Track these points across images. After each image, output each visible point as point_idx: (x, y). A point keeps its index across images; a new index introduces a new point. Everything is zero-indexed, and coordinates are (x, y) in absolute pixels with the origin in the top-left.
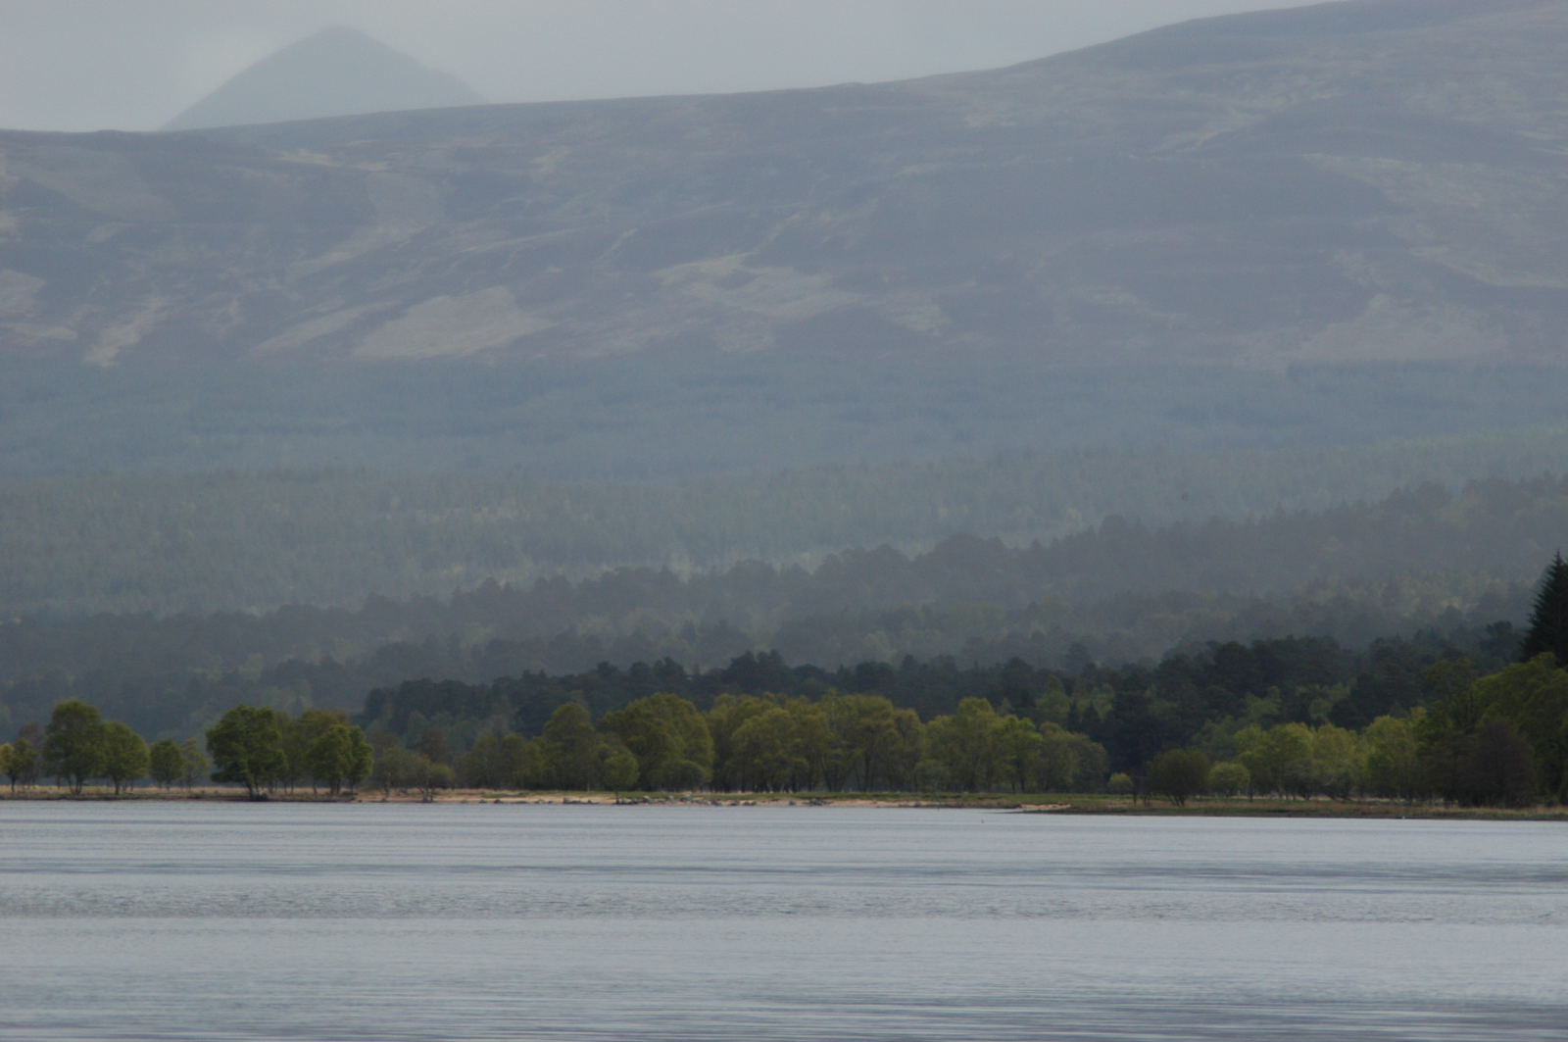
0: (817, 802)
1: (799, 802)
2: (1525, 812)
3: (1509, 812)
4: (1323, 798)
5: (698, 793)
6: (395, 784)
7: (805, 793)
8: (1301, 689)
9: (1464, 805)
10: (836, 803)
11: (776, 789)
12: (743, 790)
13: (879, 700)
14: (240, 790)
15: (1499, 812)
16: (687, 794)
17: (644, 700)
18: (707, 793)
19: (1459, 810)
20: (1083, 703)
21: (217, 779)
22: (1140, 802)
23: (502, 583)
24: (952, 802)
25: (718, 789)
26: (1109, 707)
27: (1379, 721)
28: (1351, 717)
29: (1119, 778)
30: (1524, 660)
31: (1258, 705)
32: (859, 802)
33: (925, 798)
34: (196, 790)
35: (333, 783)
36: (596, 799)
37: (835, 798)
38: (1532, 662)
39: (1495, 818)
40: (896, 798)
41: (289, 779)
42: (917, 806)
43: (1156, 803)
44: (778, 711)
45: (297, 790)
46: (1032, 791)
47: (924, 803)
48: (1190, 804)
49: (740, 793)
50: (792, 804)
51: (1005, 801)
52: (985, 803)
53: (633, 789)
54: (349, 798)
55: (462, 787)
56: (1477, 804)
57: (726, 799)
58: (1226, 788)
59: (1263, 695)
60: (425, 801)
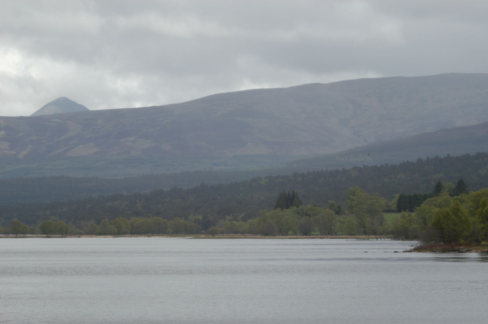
3: (272, 237)
6: (73, 234)
7: (147, 235)
11: (142, 234)
12: (136, 234)
14: (45, 235)
15: (270, 237)
16: (126, 235)
18: (129, 235)
19: (264, 237)
20: (197, 217)
21: (41, 234)
22: (207, 236)
24: (173, 236)
25: (132, 234)
26: (202, 218)
29: (203, 231)
30: (275, 210)
32: (156, 237)
33: (168, 236)
35: (62, 234)
36: (109, 237)
40: (163, 236)
43: (210, 236)
45: (56, 235)
46: (188, 234)
48: (216, 236)
50: (145, 237)
51: (183, 236)
52: (179, 236)
53: (116, 235)
55: (85, 234)
57: (133, 236)
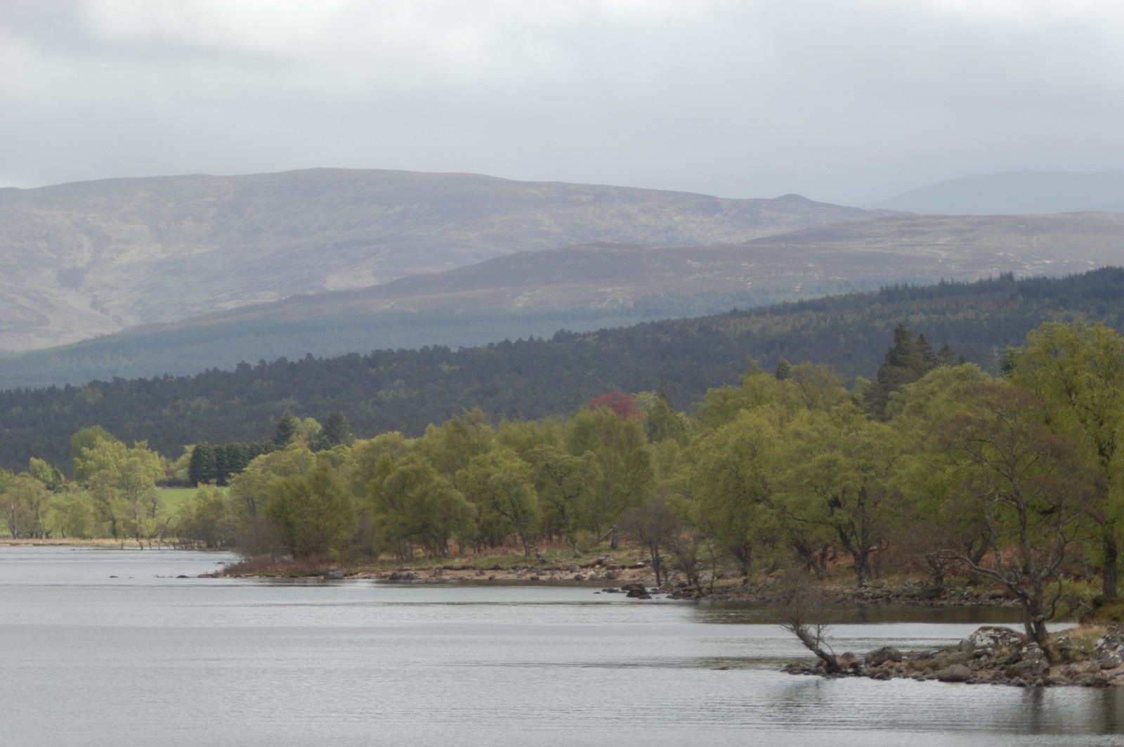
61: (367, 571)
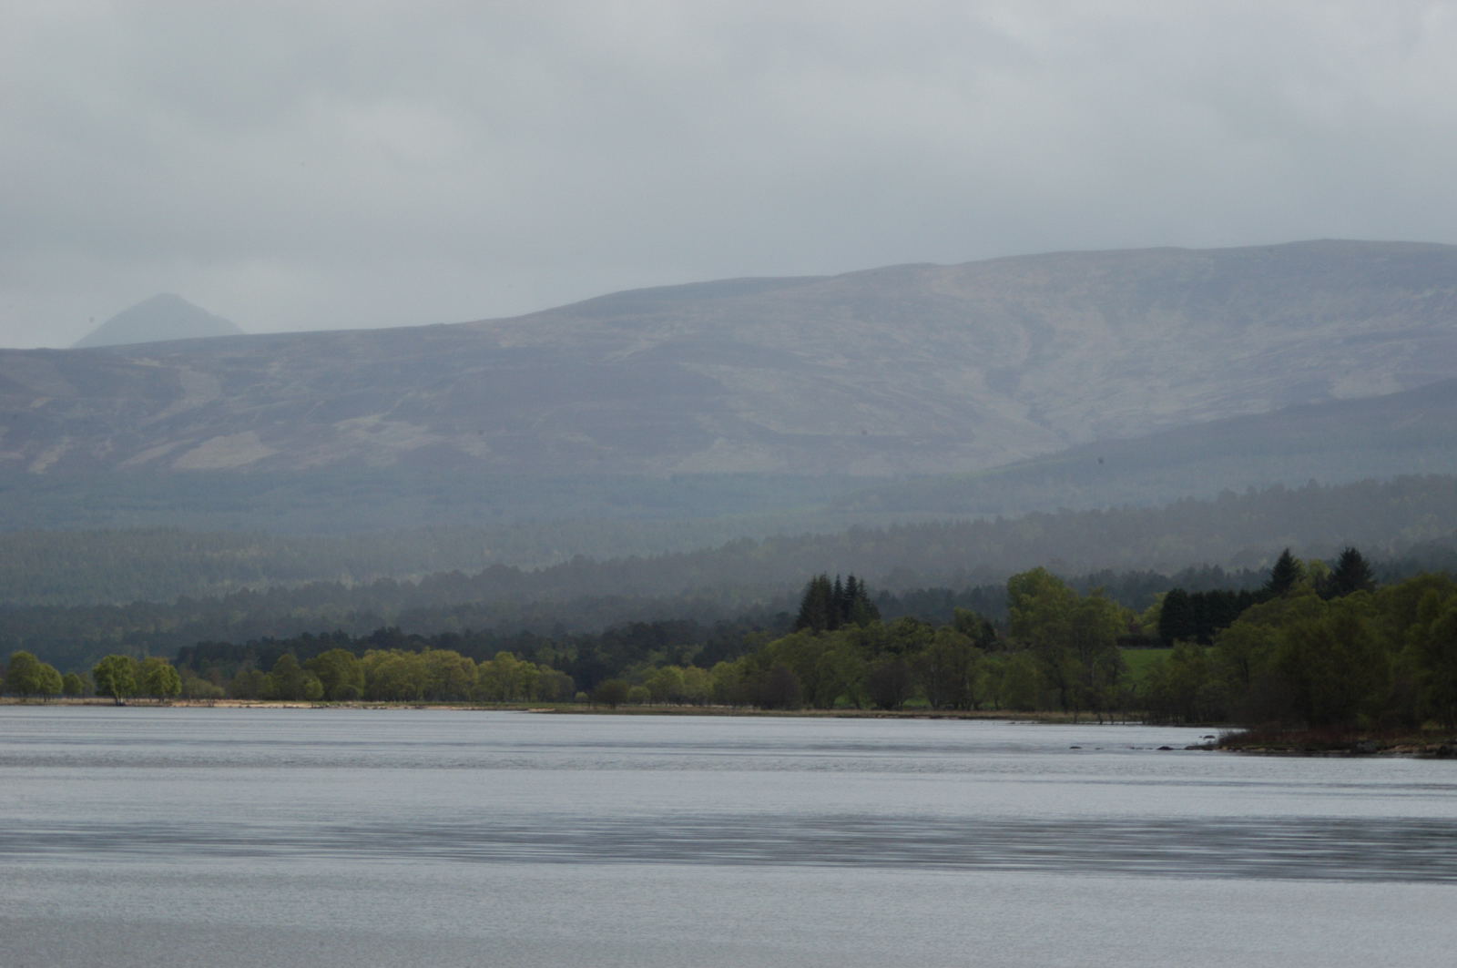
0: (419, 707)
1: (410, 707)
2: (795, 713)
3: (787, 712)
4: (689, 706)
5: (355, 702)
6: (193, 698)
7: (412, 702)
8: (678, 648)
9: (763, 709)
10: (429, 708)
11: (397, 700)
12: (380, 700)
13: (452, 653)
14: (111, 700)
15: (782, 713)
16: (350, 703)
17: (327, 653)
18: (361, 703)
19: (762, 711)
20: (561, 655)
21: (98, 694)
22: (591, 708)
23: (251, 590)
24: (491, 707)
25: (367, 700)
26: (575, 657)
27: (719, 664)
28: (704, 661)
29: (581, 694)
30: (795, 632)
31: (657, 656)
33: (477, 705)
34: (87, 700)
35: (160, 697)
37: (429, 705)
38: (800, 633)
39: (780, 716)
40: (462, 705)
41: (136, 695)
42: (473, 710)
43: (601, 708)
44: (399, 658)
45: (141, 700)
46: (533, 702)
47: (476, 708)
48: (618, 708)
49: (378, 703)
51: (520, 707)
52: (509, 707)
53: (321, 700)
54: (168, 705)
55: (228, 698)
56: (770, 708)
57: (371, 705)
58: (638, 700)
59: (658, 650)
60: (209, 706)
61: (1407, 745)
